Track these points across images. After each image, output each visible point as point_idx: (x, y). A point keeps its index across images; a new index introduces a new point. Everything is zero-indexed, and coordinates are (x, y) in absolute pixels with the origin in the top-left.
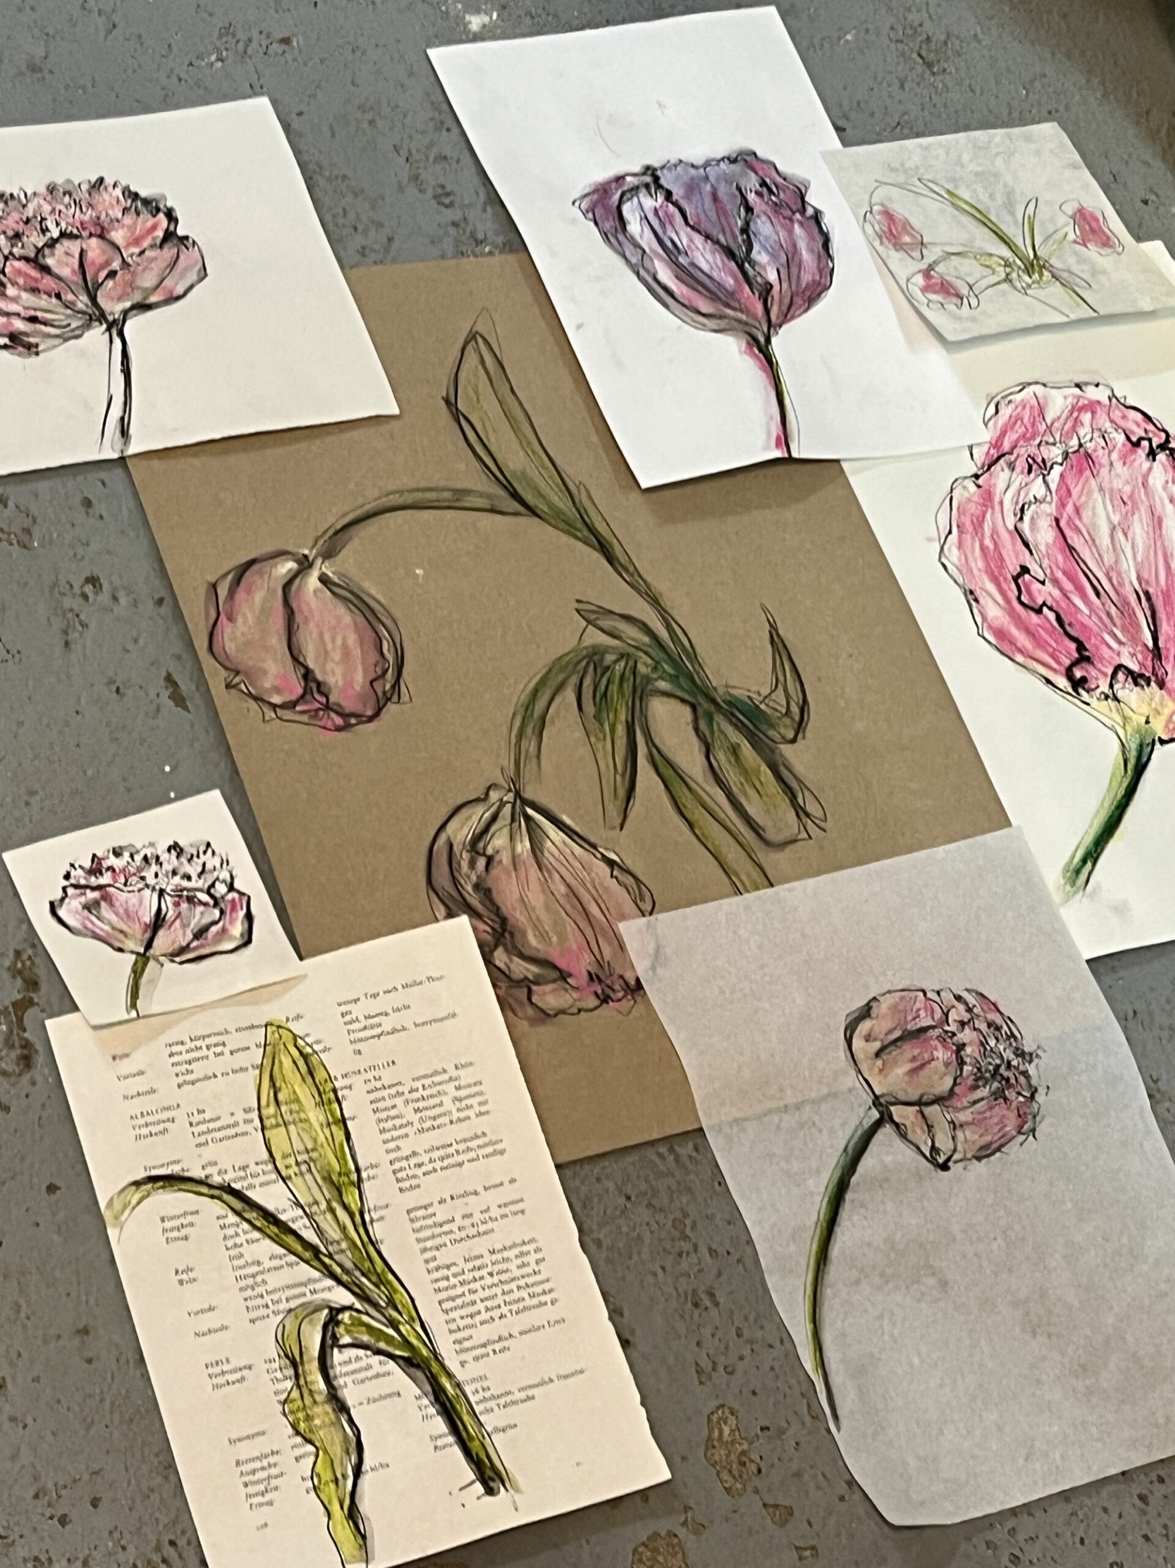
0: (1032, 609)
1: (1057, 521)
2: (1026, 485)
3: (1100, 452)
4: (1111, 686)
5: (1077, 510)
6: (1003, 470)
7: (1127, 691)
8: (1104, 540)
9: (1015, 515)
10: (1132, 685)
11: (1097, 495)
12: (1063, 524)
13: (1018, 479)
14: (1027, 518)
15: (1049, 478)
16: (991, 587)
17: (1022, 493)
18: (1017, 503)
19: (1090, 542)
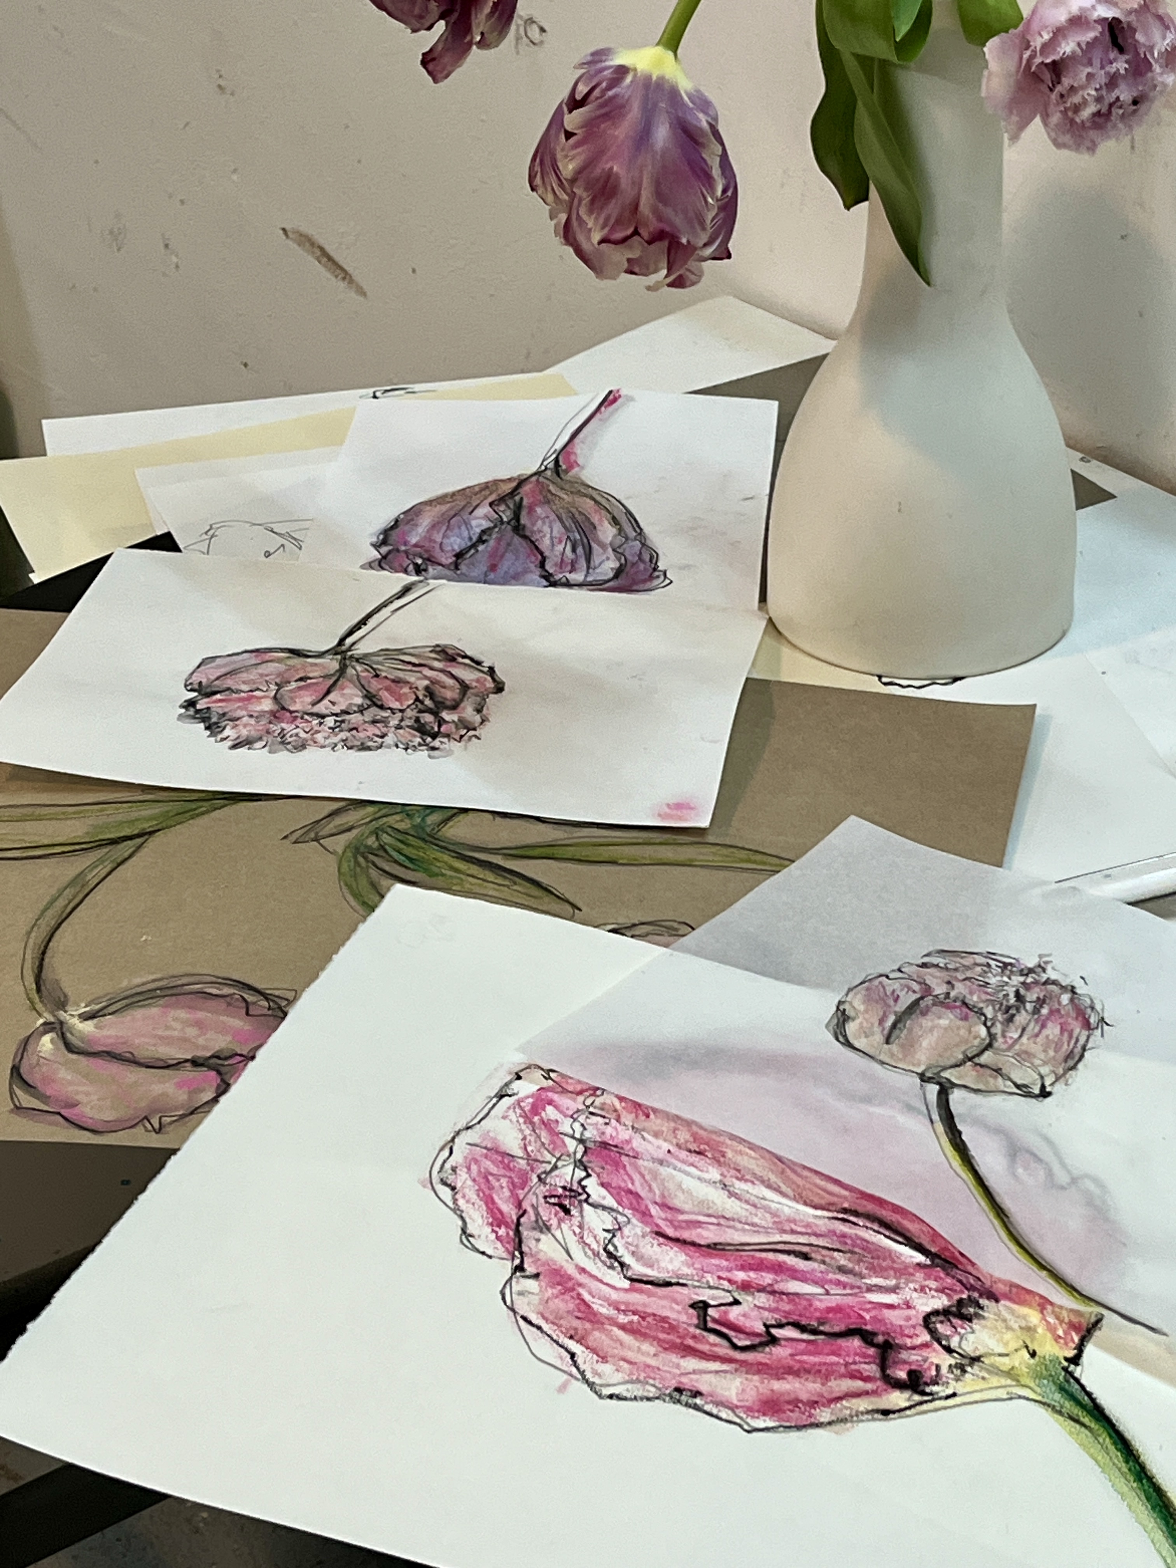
0: (763, 1344)
1: (660, 1234)
2: (581, 1226)
3: (609, 1130)
4: (949, 1350)
5: (665, 1206)
6: (538, 1240)
7: (971, 1337)
8: (733, 1207)
9: (611, 1267)
10: (967, 1325)
11: (664, 1171)
12: (670, 1232)
13: (566, 1231)
14: (628, 1259)
15: (594, 1198)
16: (691, 1363)
17: (589, 1240)
18: (597, 1255)
19: (722, 1221)
